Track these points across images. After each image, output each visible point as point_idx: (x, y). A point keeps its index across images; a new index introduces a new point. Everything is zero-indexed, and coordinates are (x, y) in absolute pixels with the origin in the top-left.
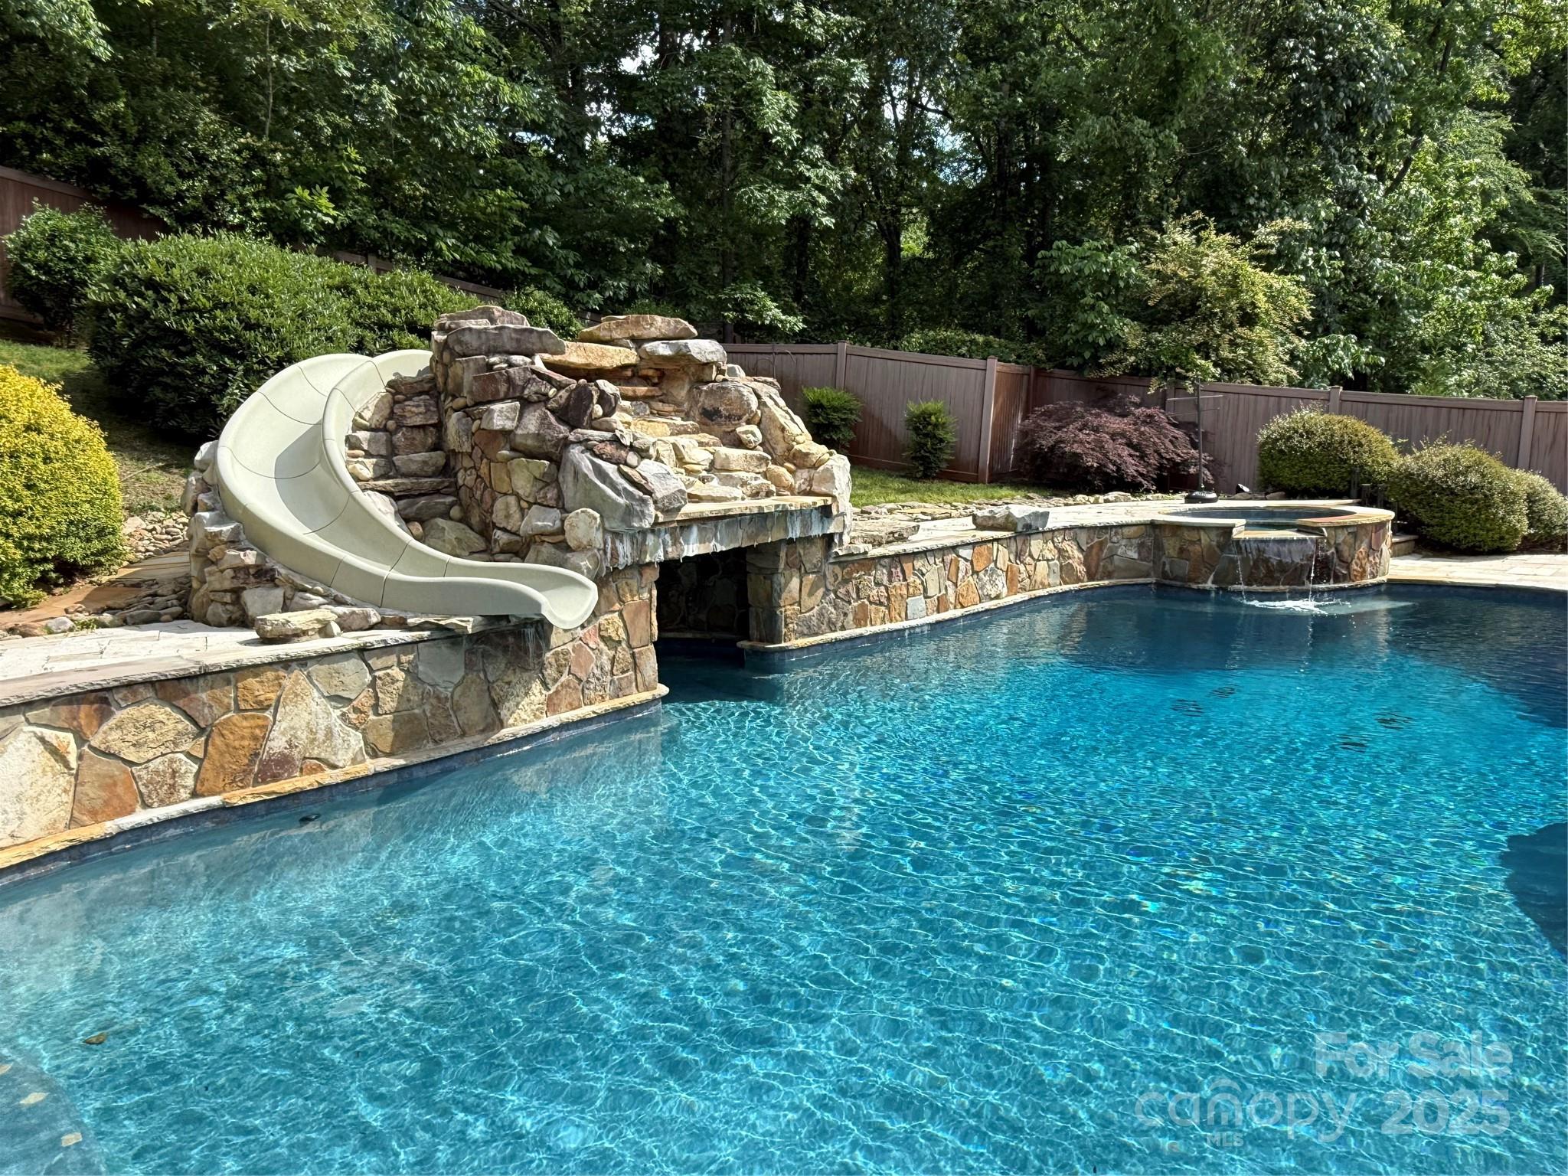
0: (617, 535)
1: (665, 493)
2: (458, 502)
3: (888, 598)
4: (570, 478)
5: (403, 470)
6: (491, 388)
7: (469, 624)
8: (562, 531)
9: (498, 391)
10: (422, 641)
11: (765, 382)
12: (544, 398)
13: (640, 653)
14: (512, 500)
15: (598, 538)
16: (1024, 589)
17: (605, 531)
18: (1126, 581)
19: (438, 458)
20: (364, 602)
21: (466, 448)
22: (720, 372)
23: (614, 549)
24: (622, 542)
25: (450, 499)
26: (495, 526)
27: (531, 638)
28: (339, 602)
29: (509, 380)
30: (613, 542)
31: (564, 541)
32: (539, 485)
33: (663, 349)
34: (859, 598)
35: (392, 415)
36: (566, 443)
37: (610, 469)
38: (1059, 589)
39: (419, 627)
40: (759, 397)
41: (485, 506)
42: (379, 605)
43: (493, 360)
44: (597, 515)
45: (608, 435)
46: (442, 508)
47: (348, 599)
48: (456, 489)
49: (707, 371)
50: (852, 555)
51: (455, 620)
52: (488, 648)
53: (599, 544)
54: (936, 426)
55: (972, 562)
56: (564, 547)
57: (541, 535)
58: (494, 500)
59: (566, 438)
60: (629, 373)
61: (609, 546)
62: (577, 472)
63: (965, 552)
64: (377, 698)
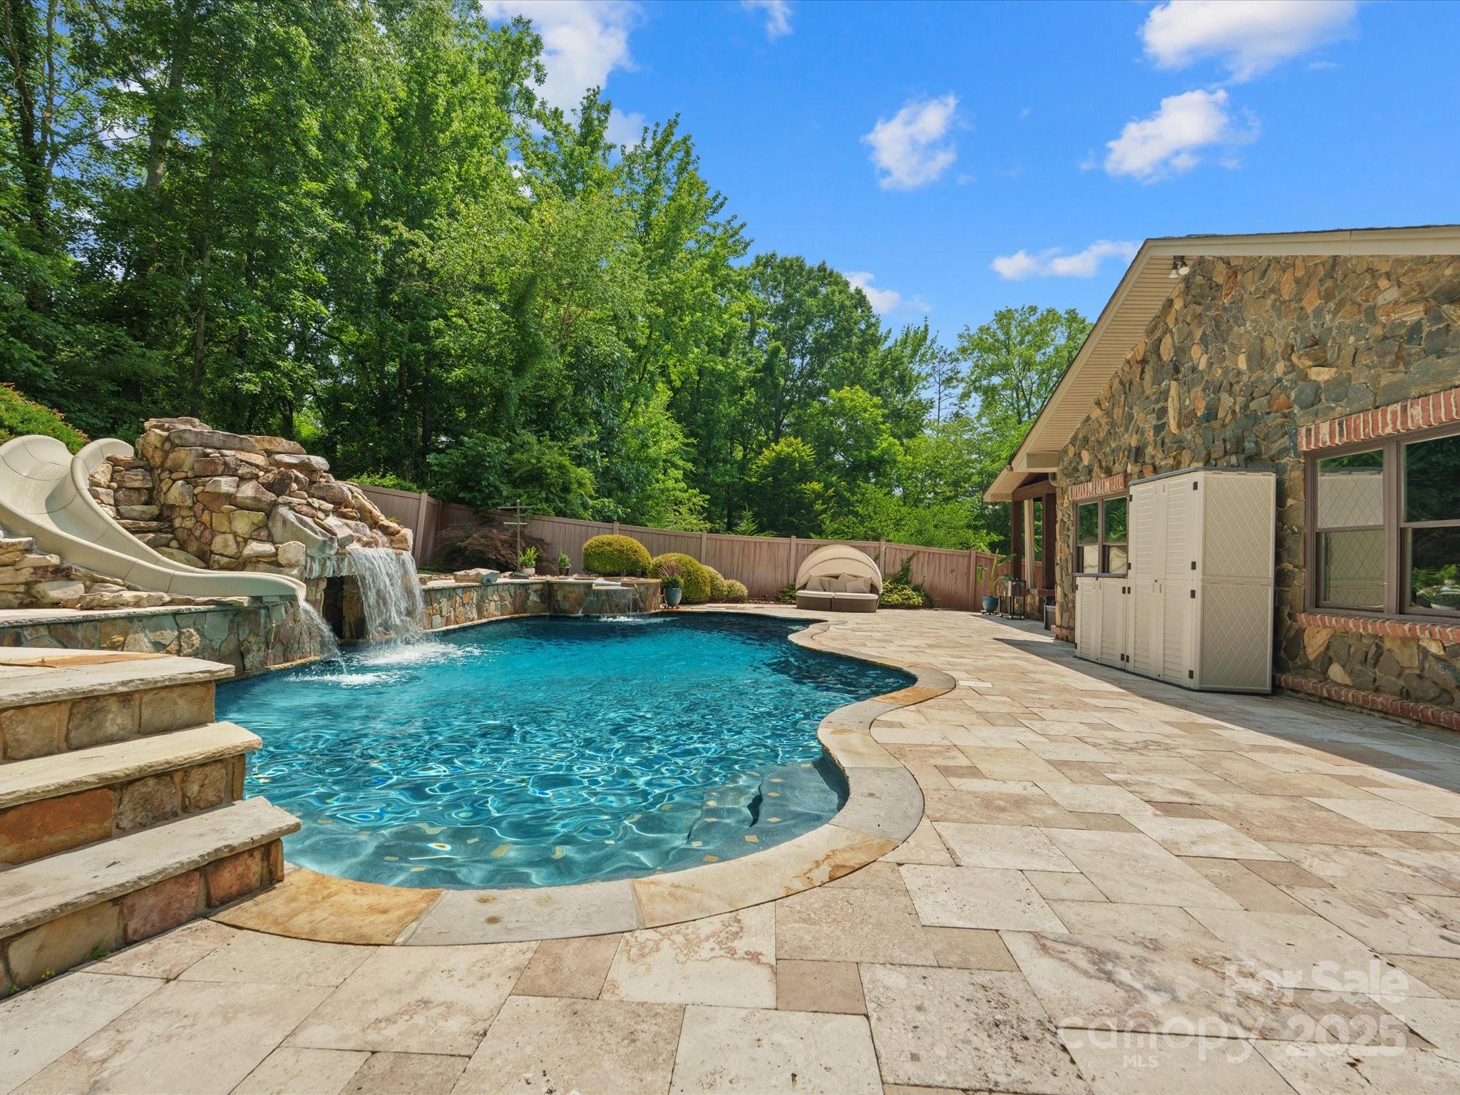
0: (313, 558)
1: (343, 536)
2: (177, 538)
4: (279, 524)
5: (128, 515)
6: (212, 468)
8: (276, 554)
9: (217, 470)
10: (210, 611)
12: (256, 477)
14: (231, 537)
15: (302, 559)
16: (485, 616)
17: (307, 555)
18: (536, 614)
19: (154, 509)
20: (153, 589)
21: (189, 503)
22: (322, 476)
23: (311, 566)
24: (314, 562)
25: (170, 536)
26: (212, 552)
27: (263, 616)
28: (134, 588)
29: (225, 464)
31: (280, 561)
32: (254, 528)
33: (287, 459)
35: (113, 479)
36: (275, 504)
37: (309, 520)
39: (206, 603)
41: (204, 540)
42: (169, 591)
43: (208, 451)
44: (302, 545)
45: (302, 501)
46: (165, 541)
47: (140, 587)
48: (172, 530)
51: (234, 599)
52: (241, 620)
53: (304, 563)
55: (462, 598)
56: (277, 564)
57: (257, 557)
58: (213, 537)
59: (275, 501)
61: (308, 564)
62: (285, 521)
63: (459, 592)
64: (180, 646)
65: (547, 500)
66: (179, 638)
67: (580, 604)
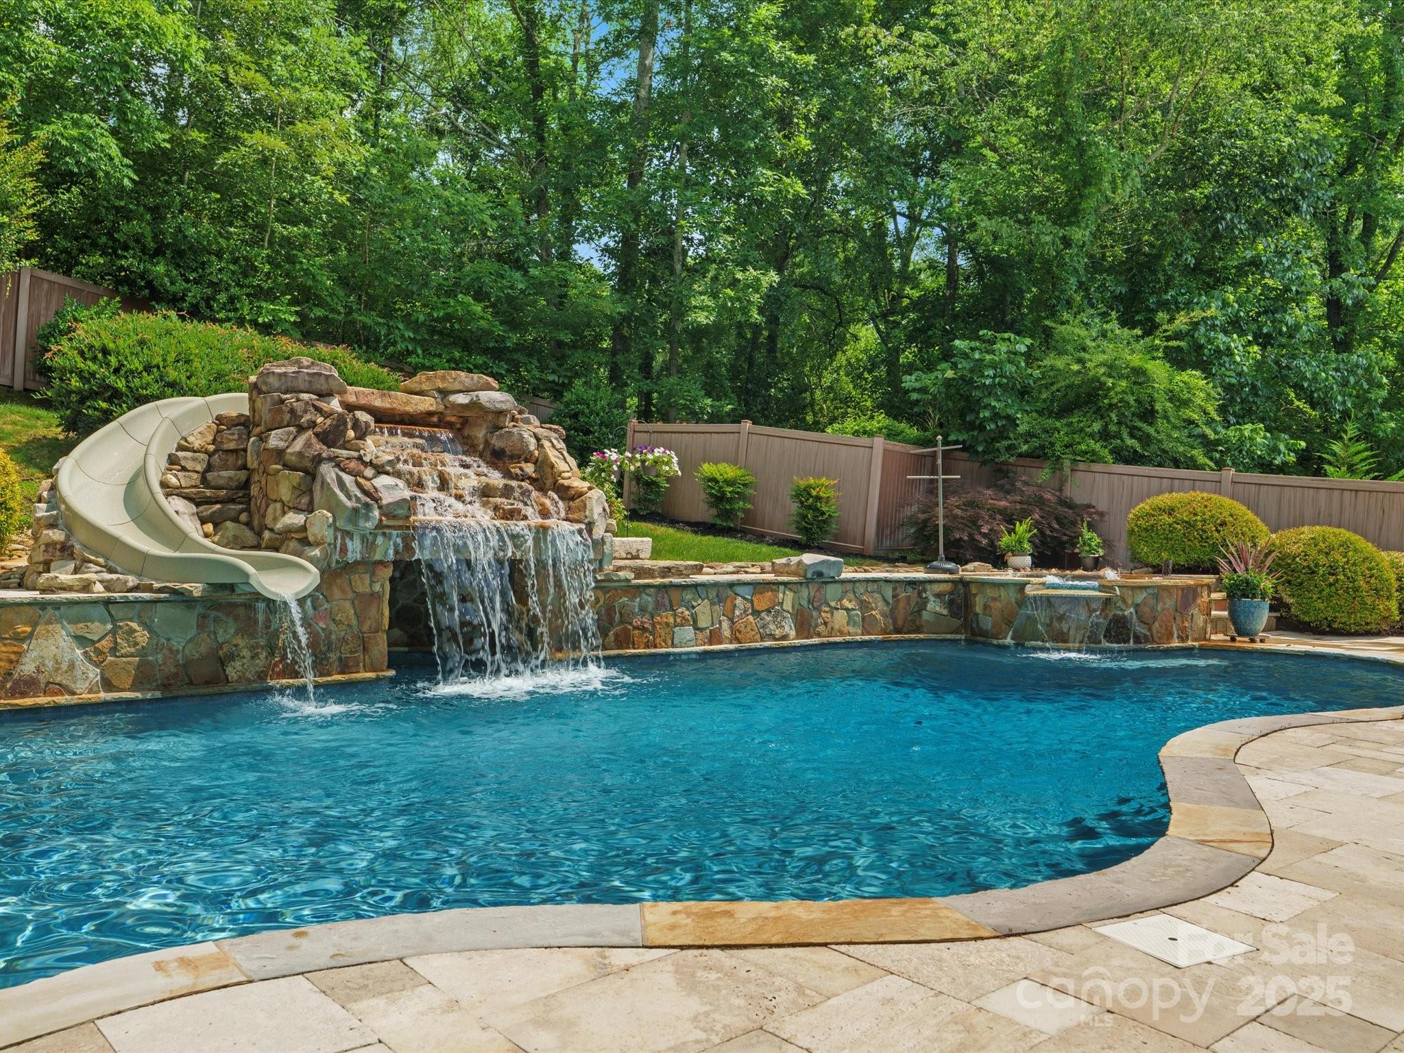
0: (346, 533)
1: (390, 500)
2: (248, 510)
3: (653, 625)
4: (318, 487)
5: (213, 484)
6: (279, 418)
7: (196, 589)
8: (305, 528)
9: (282, 419)
10: (163, 600)
11: (550, 429)
12: (313, 424)
13: (369, 638)
14: (278, 505)
15: (329, 535)
16: (819, 635)
17: (336, 529)
18: (934, 636)
19: (242, 475)
20: (130, 572)
21: (256, 465)
22: (513, 419)
23: (344, 546)
24: (352, 539)
25: (241, 507)
26: (265, 527)
27: (261, 611)
28: (111, 571)
29: (293, 411)
30: (343, 539)
31: (306, 538)
32: (297, 493)
33: (462, 399)
34: (622, 622)
35: (214, 442)
36: (318, 460)
37: (348, 479)
38: (858, 638)
39: (160, 590)
40: (538, 440)
41: (262, 511)
42: (139, 575)
43: (284, 397)
44: (329, 515)
45: (355, 454)
46: (233, 514)
47: (119, 569)
48: (247, 499)
49: (502, 419)
50: (611, 580)
51: (185, 586)
52: (220, 614)
53: (330, 539)
54: (818, 498)
55: (752, 602)
56: (305, 542)
57: (288, 531)
58: (268, 506)
59: (320, 455)
60: (435, 419)
61: (339, 541)
62: (324, 482)
63: (746, 592)
64: (116, 643)
65: (1105, 435)
66: (114, 632)
67: (1009, 623)
